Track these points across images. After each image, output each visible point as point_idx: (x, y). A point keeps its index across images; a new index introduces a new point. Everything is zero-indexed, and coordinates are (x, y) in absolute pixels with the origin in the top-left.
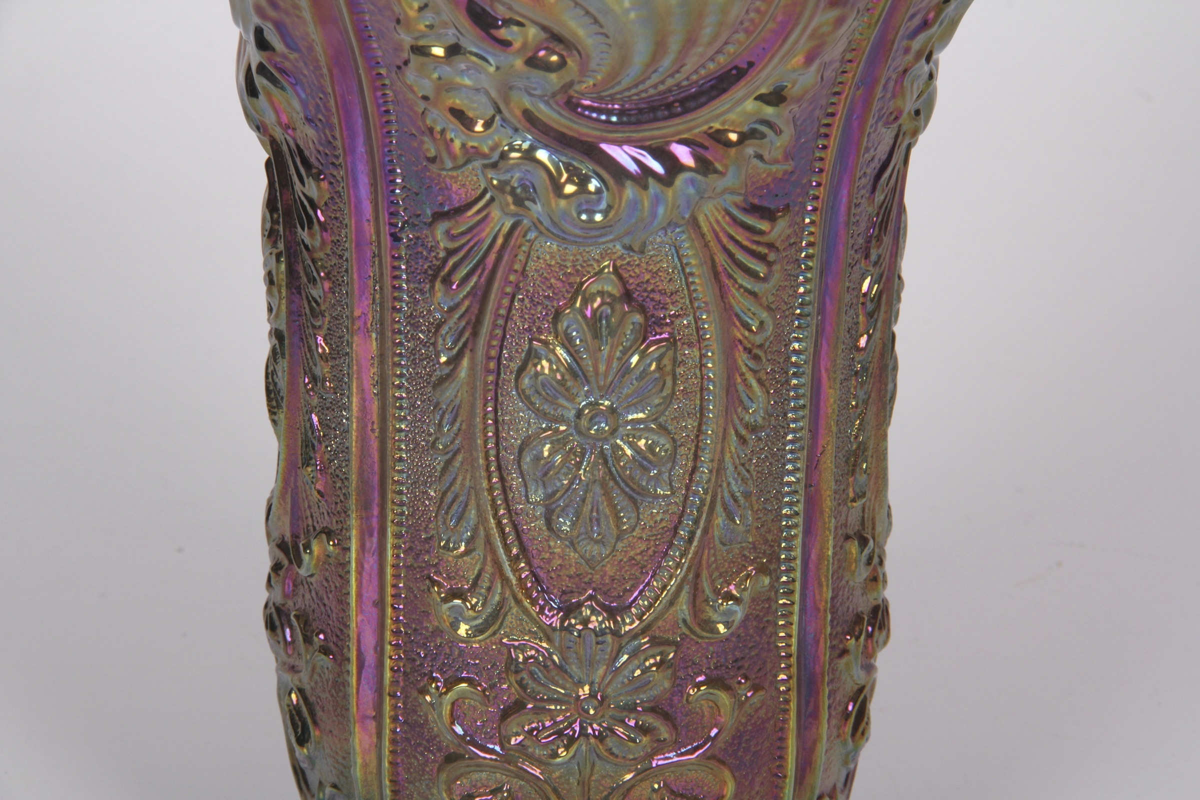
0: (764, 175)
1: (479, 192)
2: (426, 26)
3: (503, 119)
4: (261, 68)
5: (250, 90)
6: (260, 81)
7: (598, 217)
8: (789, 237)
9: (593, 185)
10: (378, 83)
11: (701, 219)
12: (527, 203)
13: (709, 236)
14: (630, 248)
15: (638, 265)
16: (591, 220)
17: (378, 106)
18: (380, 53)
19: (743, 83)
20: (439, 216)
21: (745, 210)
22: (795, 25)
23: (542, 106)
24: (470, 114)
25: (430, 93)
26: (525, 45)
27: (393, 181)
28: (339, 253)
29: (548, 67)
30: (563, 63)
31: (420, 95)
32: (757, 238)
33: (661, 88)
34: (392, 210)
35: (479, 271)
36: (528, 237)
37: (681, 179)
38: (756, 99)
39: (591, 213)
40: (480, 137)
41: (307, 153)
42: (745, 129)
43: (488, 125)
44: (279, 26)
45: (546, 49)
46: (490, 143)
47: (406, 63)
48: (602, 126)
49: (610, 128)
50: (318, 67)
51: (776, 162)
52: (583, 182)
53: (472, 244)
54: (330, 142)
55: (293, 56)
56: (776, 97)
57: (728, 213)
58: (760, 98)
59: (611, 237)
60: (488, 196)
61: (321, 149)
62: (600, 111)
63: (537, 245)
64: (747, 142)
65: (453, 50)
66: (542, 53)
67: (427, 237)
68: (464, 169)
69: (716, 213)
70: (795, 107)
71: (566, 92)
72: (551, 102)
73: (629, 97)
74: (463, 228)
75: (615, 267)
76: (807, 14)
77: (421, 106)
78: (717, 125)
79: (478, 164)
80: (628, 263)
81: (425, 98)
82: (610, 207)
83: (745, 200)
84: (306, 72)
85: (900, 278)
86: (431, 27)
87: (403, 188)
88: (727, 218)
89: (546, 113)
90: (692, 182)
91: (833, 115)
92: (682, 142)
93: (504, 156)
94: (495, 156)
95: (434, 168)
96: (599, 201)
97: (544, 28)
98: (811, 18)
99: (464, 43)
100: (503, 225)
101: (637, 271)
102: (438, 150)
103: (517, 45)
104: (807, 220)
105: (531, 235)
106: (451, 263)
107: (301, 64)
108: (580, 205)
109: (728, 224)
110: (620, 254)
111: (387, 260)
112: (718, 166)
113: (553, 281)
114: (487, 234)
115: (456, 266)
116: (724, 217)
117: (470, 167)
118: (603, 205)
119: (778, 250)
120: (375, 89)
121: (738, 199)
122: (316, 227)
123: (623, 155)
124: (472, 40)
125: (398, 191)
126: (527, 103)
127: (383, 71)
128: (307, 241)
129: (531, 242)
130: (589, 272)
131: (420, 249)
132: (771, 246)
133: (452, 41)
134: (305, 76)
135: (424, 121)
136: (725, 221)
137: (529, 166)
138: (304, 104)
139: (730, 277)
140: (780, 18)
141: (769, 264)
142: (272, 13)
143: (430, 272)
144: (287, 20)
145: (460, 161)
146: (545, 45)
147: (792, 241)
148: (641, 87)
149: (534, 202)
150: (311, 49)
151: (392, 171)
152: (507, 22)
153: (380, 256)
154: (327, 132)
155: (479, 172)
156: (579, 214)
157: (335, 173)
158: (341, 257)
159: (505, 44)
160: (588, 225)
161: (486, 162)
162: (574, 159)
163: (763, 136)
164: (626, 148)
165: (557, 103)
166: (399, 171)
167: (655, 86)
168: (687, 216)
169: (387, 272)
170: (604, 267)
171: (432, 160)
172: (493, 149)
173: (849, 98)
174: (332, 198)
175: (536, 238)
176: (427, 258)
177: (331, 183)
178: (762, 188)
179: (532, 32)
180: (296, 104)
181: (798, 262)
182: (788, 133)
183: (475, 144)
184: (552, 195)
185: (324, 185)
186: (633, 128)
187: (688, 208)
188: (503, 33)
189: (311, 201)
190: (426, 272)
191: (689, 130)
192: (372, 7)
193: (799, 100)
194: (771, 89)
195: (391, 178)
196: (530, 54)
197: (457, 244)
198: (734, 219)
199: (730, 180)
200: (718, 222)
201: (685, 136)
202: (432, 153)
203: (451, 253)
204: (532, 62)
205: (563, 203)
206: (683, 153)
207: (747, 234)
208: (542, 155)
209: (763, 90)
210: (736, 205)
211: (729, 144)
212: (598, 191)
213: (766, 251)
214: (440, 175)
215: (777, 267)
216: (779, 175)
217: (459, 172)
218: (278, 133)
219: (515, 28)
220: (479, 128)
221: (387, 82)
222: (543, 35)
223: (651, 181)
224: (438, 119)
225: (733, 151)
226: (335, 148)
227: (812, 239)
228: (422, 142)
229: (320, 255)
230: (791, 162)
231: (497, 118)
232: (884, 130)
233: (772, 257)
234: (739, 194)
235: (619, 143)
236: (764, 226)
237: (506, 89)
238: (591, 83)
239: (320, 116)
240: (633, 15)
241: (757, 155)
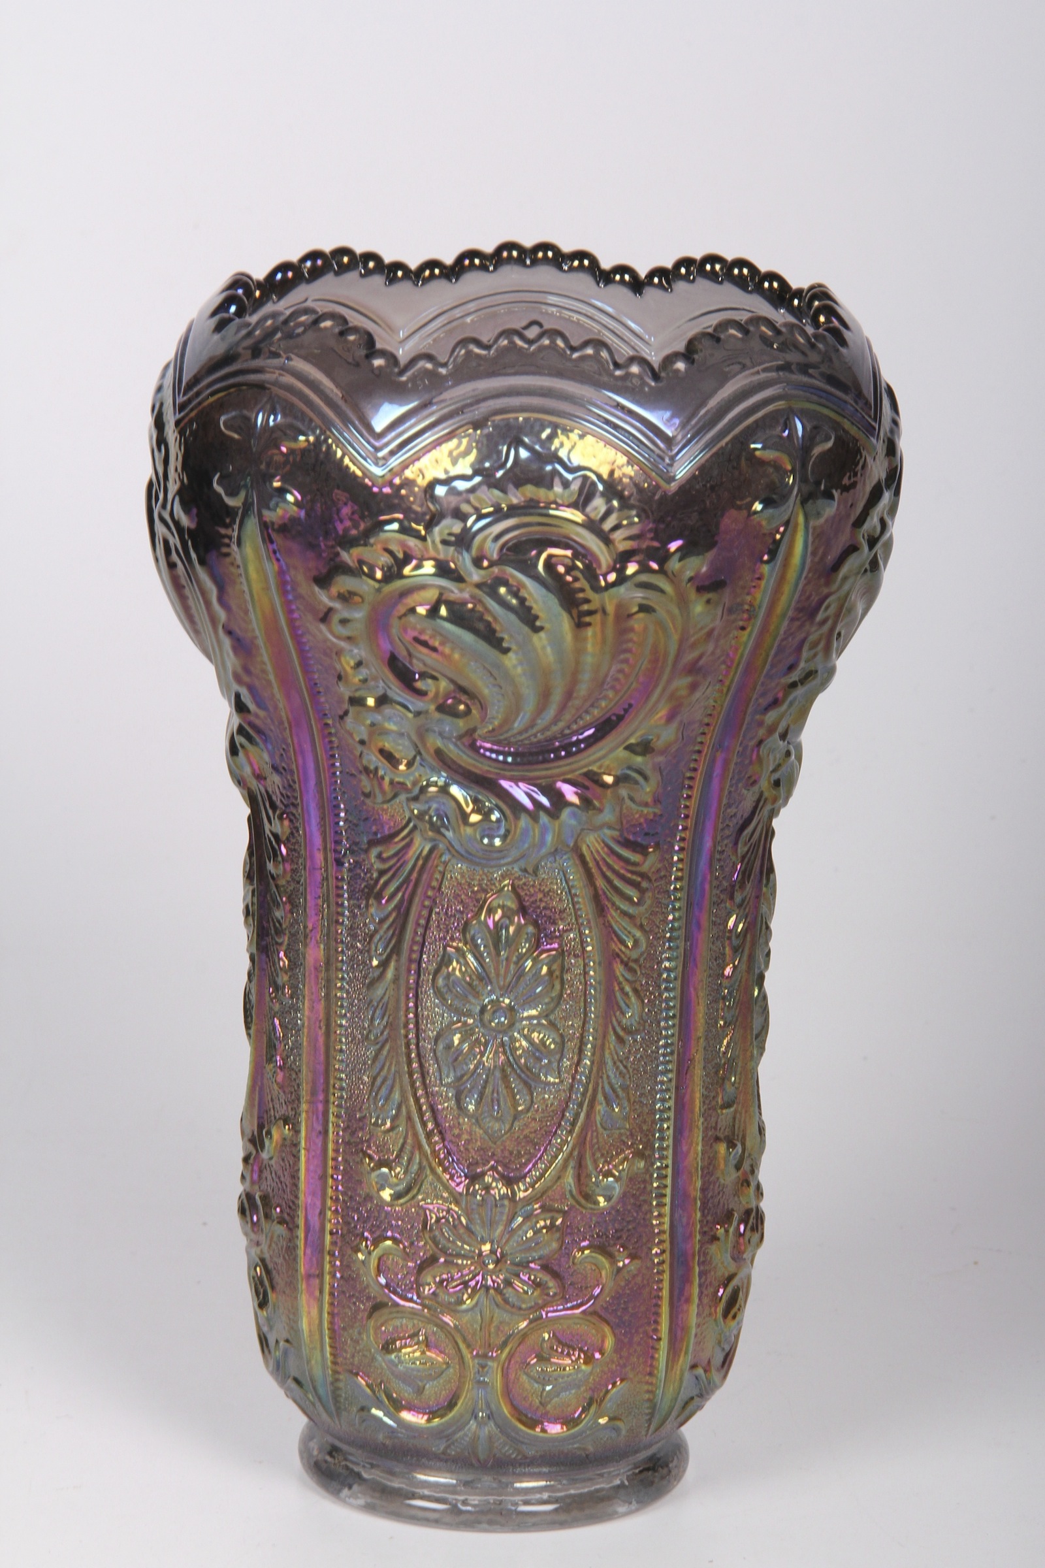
0: (637, 816)
1: (404, 822)
2: (360, 681)
3: (422, 759)
4: (240, 729)
5: (234, 751)
6: (240, 741)
7: (497, 842)
8: (658, 871)
9: (495, 816)
10: (326, 732)
11: (584, 849)
12: (443, 830)
13: (591, 864)
14: (525, 871)
15: (533, 886)
16: (491, 844)
17: (326, 751)
18: (327, 706)
19: (614, 733)
20: (372, 843)
21: (618, 842)
22: (656, 686)
23: (452, 747)
24: (397, 755)
25: (365, 737)
26: (437, 694)
27: (338, 815)
28: (297, 879)
29: (455, 714)
30: (468, 712)
31: (357, 739)
32: (630, 868)
33: (548, 734)
34: (337, 838)
35: (403, 889)
36: (443, 859)
37: (566, 813)
38: (626, 748)
39: (491, 838)
40: (402, 774)
41: (274, 798)
42: (619, 773)
43: (410, 765)
44: (251, 689)
45: (454, 698)
46: (412, 778)
47: (346, 713)
48: (501, 766)
49: (507, 767)
50: (281, 723)
51: (646, 805)
52: (487, 815)
53: (398, 865)
54: (290, 786)
55: (262, 713)
56: (645, 748)
57: (603, 842)
58: (629, 748)
59: (509, 859)
60: (411, 825)
61: (284, 792)
62: (498, 753)
63: (449, 867)
64: (621, 784)
65: (382, 700)
66: (450, 701)
67: (364, 860)
68: (393, 802)
69: (597, 845)
70: (660, 759)
71: (471, 735)
72: (459, 743)
73: (522, 741)
74: (391, 852)
75: (513, 886)
76: (665, 677)
77: (359, 748)
78: (594, 768)
79: (403, 797)
80: (525, 884)
81: (362, 742)
82: (507, 834)
83: (621, 835)
84: (272, 727)
86: (365, 681)
87: (345, 821)
88: (606, 849)
89: (453, 751)
90: (574, 815)
91: (695, 770)
92: (566, 781)
93: (423, 790)
94: (416, 791)
95: (368, 801)
96: (499, 828)
97: (452, 681)
98: (669, 682)
99: (390, 694)
100: (423, 849)
101: (531, 890)
102: (372, 786)
103: (431, 694)
104: (676, 858)
105: (446, 858)
106: (382, 881)
107: (269, 721)
108: (483, 831)
109: (607, 854)
110: (517, 875)
111: (332, 882)
112: (596, 803)
113: (463, 897)
114: (411, 855)
115: (386, 884)
116: (602, 849)
117: (397, 800)
118: (502, 831)
119: (650, 880)
120: (324, 737)
121: (616, 834)
122: (280, 860)
123: (520, 792)
124: (397, 692)
125: (341, 823)
126: (439, 743)
127: (330, 722)
128: (273, 871)
129: (446, 864)
130: (492, 890)
131: (359, 871)
132: (643, 875)
133: (380, 692)
134: (271, 730)
135: (361, 762)
136: (604, 852)
137: (444, 799)
138: (272, 756)
139: (608, 899)
140: (641, 680)
141: (642, 891)
142: (246, 678)
143: (366, 890)
144: (257, 683)
145: (389, 796)
146: (453, 695)
147: (663, 873)
148: (531, 732)
149: (448, 830)
150: (276, 707)
151: (337, 807)
152: (423, 675)
153: (327, 879)
154: (289, 777)
155: (405, 805)
156: (482, 839)
157: (294, 812)
158: (298, 882)
159: (421, 693)
160: (488, 849)
161: (409, 795)
162: (479, 793)
163: (636, 783)
164: (521, 784)
165: (463, 744)
166: (342, 806)
167: (543, 731)
168: (572, 845)
169: (333, 892)
170: (504, 886)
171: (367, 795)
172: (414, 784)
173: (709, 757)
174: (292, 833)
175: (449, 860)
176: (364, 879)
177: (291, 821)
178: (634, 826)
179: (444, 684)
180: (266, 756)
181: (667, 893)
182: (655, 779)
183: (401, 780)
184: (460, 822)
185: (286, 823)
186: (526, 767)
187: (572, 836)
188: (419, 685)
189: (276, 836)
190: (363, 891)
191: (573, 771)
192: (320, 667)
193: (662, 752)
194: (639, 740)
195: (336, 812)
196: (441, 701)
197: (386, 866)
198: (612, 852)
199: (608, 816)
200: (598, 852)
201: (569, 776)
202: (367, 790)
203: (382, 873)
204: (441, 708)
205: (469, 830)
206: (570, 793)
207: (622, 864)
208: (455, 790)
209: (632, 741)
210: (613, 839)
211: (605, 786)
212: (498, 820)
213: (639, 879)
214: (374, 808)
215: (649, 894)
216: (651, 817)
217: (389, 805)
218: (254, 785)
219: (430, 681)
220: (402, 767)
221: (333, 731)
222: (452, 687)
223: (542, 814)
224: (373, 759)
225: (609, 792)
226: (294, 790)
227: (680, 874)
228: (360, 781)
229: (283, 882)
230: (659, 806)
231: (418, 758)
232: (745, 789)
233: (645, 884)
234: (614, 829)
235: (516, 780)
236: (635, 857)
237: (422, 733)
238: (491, 728)
239: (283, 765)
240: (521, 671)
241: (631, 799)
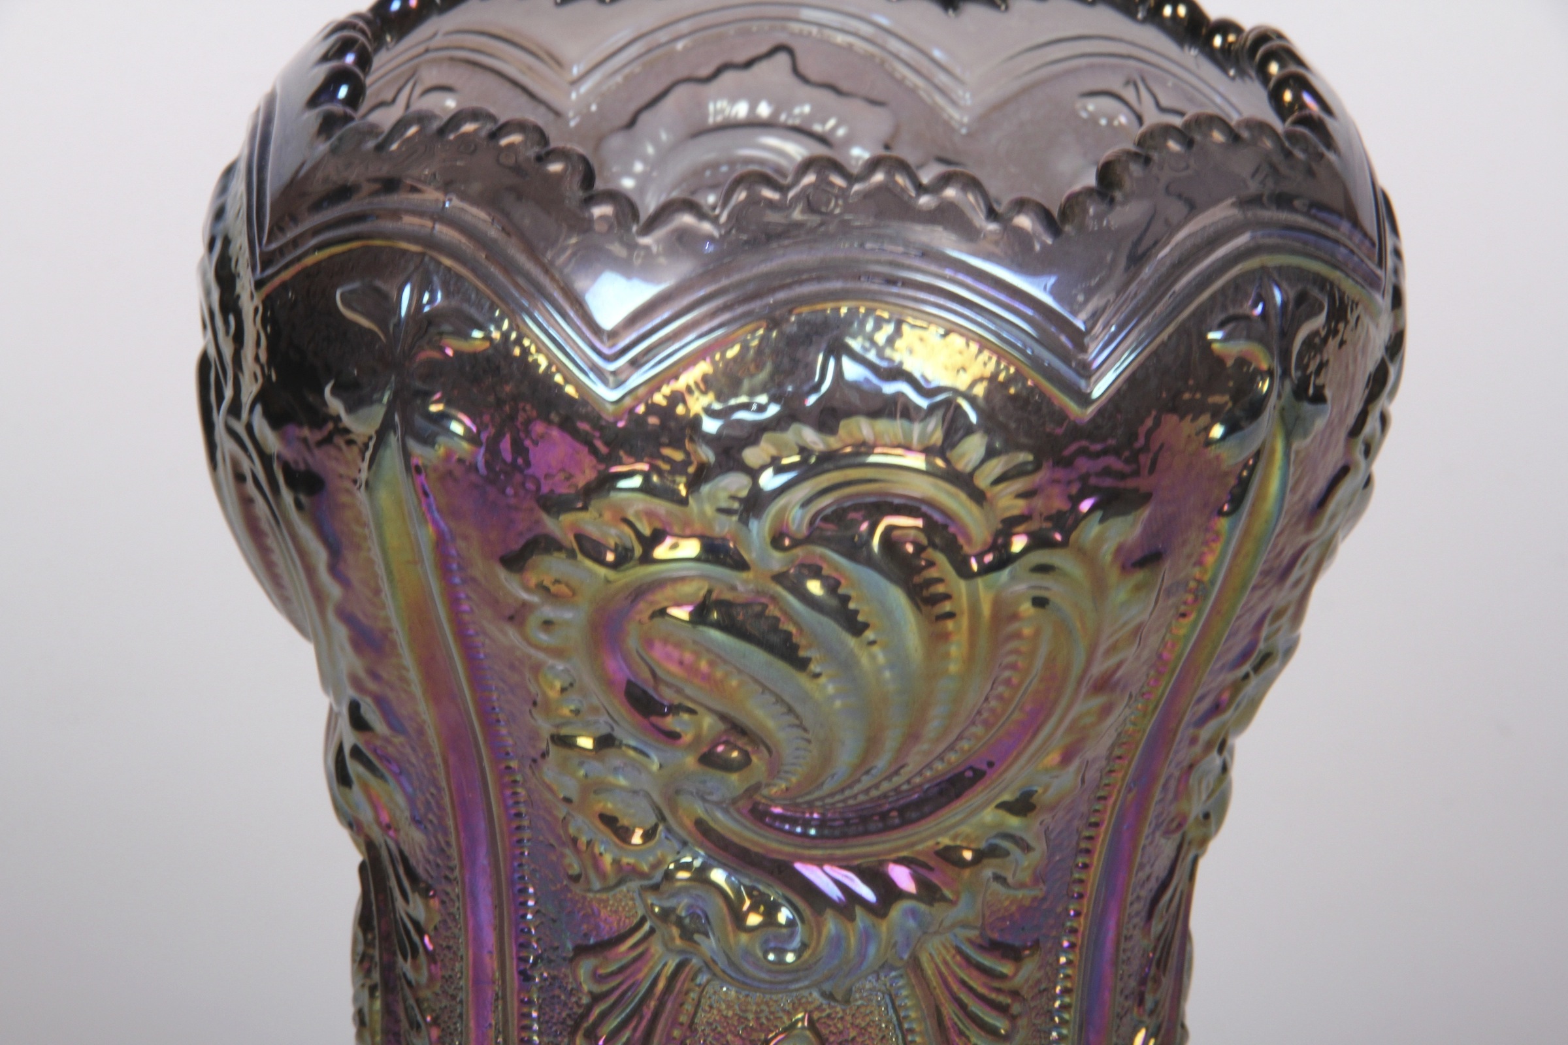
0: (1007, 903)
1: (635, 921)
2: (571, 711)
3: (669, 830)
4: (356, 752)
5: (341, 777)
6: (354, 768)
7: (790, 958)
8: (1038, 982)
9: (784, 915)
10: (507, 779)
11: (924, 959)
12: (697, 937)
13: (935, 982)
14: (830, 996)
15: (842, 1019)
16: (780, 961)
17: (506, 808)
18: (510, 741)
19: (979, 787)
20: (582, 950)
21: (981, 948)
22: (1048, 716)
23: (719, 815)
24: (624, 821)
25: (574, 795)
26: (698, 739)
27: (524, 903)
28: (451, 991)
29: (727, 766)
30: (746, 761)
31: (561, 796)
32: (996, 984)
33: (874, 793)
34: (521, 940)
35: (633, 1024)
36: (698, 981)
37: (897, 911)
38: (999, 806)
39: (781, 952)
40: (638, 851)
41: (413, 862)
42: (983, 845)
43: (648, 836)
44: (381, 702)
45: (726, 743)
46: (651, 859)
47: (544, 755)
48: (799, 841)
49: (807, 842)
50: (429, 754)
51: (1022, 886)
52: (771, 911)
53: (624, 987)
54: (443, 851)
55: (398, 740)
56: (1023, 805)
57: (959, 951)
58: (1005, 806)
59: (807, 983)
60: (647, 927)
61: (431, 857)
62: (794, 822)
63: (710, 990)
64: (985, 861)
65: (605, 742)
66: (720, 749)
67: (566, 976)
68: (617, 890)
69: (944, 952)
70: (1047, 817)
71: (751, 797)
72: (732, 810)
73: (833, 804)
74: (613, 967)
75: (810, 1021)
76: (1064, 702)
77: (561, 811)
78: (945, 841)
79: (634, 885)
80: (829, 1016)
81: (567, 800)
82: (804, 946)
83: (981, 935)
84: (413, 760)
85: (1183, 1026)
86: (577, 712)
87: (536, 913)
88: (958, 958)
89: (726, 823)
90: (913, 913)
91: (1096, 825)
92: (900, 861)
93: (669, 876)
94: (658, 876)
95: (577, 889)
96: (792, 936)
97: (723, 717)
98: (1069, 707)
99: (618, 733)
100: (665, 965)
101: (840, 1026)
102: (583, 866)
103: (688, 737)
104: (1063, 960)
105: (702, 979)
106: (596, 1011)
107: (408, 750)
108: (766, 941)
109: (960, 966)
110: (817, 1003)
111: (513, 1005)
112: (948, 893)
113: (729, 1037)
114: (644, 976)
115: (604, 1016)
116: (954, 957)
117: (624, 888)
118: (796, 943)
119: (1024, 1000)
120: (502, 786)
121: (973, 934)
122: (422, 958)
123: (821, 877)
124: (628, 732)
125: (529, 917)
126: (699, 810)
127: (514, 764)
128: (411, 975)
129: (703, 987)
130: (776, 1027)
131: (557, 992)
132: (1015, 994)
133: (604, 730)
134: (413, 765)
135: (566, 831)
136: (955, 962)
137: (700, 890)
138: (411, 801)
139: (961, 1034)
140: (1028, 707)
141: (1013, 1018)
142: (371, 685)
143: (570, 1022)
144: (391, 695)
145: (612, 881)
146: (724, 738)
147: (1043, 986)
148: (848, 793)
149: (707, 935)
150: (421, 732)
151: (524, 890)
152: (676, 709)
153: (504, 998)
154: (440, 837)
155: (636, 896)
156: (766, 953)
157: (449, 889)
158: (453, 997)
159: (673, 736)
160: (778, 967)
161: (646, 883)
162: (759, 881)
163: (1006, 853)
164: (827, 868)
165: (738, 811)
166: (531, 890)
167: (867, 791)
168: (906, 957)
169: (514, 1022)
170: (797, 1021)
171: (576, 879)
172: (654, 867)
173: (1119, 803)
174: (444, 922)
175: (708, 982)
176: (565, 1004)
177: (443, 902)
178: (1003, 919)
179: (708, 722)
180: (400, 799)
181: (1050, 1014)
182: (1040, 848)
183: (631, 860)
184: (730, 928)
185: (435, 903)
186: (837, 842)
187: (908, 945)
188: (670, 722)
189: (416, 924)
190: (563, 1022)
191: (912, 845)
192: (501, 685)
193: (1052, 808)
194: (1017, 794)
195: (521, 899)
196: (705, 749)
197: (605, 987)
198: (967, 959)
199: (960, 912)
200: (946, 963)
201: (904, 854)
202: (575, 869)
203: (596, 998)
204: (709, 759)
205: (744, 938)
206: (902, 877)
207: (984, 979)
208: (718, 876)
209: (1007, 797)
210: (971, 942)
211: (963, 864)
212: (791, 923)
213: (1009, 1001)
214: (584, 898)
215: (1022, 1022)
216: (1027, 903)
217: (612, 893)
218: (376, 834)
219: (686, 717)
220: (637, 839)
221: (519, 778)
222: (721, 726)
223: (859, 911)
224: (584, 827)
225: (967, 873)
226: (449, 858)
227: (1069, 985)
228: (562, 856)
229: (426, 993)
230: (1042, 886)
231: (661, 827)
232: (1163, 841)
233: (1016, 1008)
234: (974, 928)
235: (819, 862)
236: (1006, 968)
237: (673, 793)
238: (784, 786)
239: (431, 816)
240: (838, 704)
241: (998, 878)
